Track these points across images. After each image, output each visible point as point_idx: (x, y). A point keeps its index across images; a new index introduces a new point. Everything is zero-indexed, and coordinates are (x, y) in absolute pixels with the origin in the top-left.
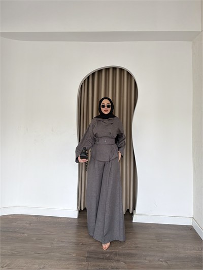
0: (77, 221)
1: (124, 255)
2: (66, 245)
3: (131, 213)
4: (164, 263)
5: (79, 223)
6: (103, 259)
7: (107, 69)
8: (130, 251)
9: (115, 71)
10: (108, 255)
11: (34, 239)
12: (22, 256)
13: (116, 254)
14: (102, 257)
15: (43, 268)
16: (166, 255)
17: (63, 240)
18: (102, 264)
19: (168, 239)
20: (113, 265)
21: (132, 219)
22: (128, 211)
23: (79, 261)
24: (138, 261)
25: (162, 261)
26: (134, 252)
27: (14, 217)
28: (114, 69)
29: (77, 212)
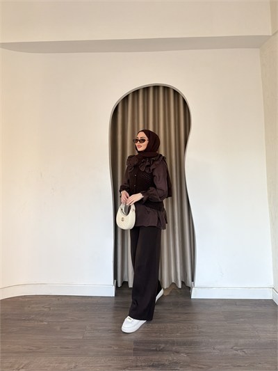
0: (113, 301)
1: (184, 344)
2: (103, 335)
4: (240, 353)
5: (117, 303)
6: (156, 350)
7: (146, 89)
8: (192, 338)
9: (156, 91)
10: (163, 346)
11: (58, 328)
12: (43, 352)
13: (173, 343)
14: (154, 348)
15: (75, 367)
16: (241, 341)
17: (99, 328)
18: (156, 358)
19: (241, 320)
20: (170, 359)
21: (190, 295)
22: (183, 283)
23: (124, 355)
24: (204, 351)
25: (237, 351)
26: (198, 339)
27: (27, 299)
28: (156, 87)
29: (114, 288)
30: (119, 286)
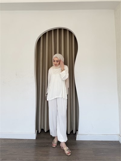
0: (35, 142)
3: (74, 133)
7: (55, 30)
22: (72, 132)
28: (60, 29)
29: (35, 134)
30: (39, 132)
